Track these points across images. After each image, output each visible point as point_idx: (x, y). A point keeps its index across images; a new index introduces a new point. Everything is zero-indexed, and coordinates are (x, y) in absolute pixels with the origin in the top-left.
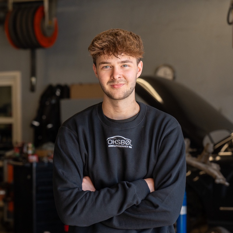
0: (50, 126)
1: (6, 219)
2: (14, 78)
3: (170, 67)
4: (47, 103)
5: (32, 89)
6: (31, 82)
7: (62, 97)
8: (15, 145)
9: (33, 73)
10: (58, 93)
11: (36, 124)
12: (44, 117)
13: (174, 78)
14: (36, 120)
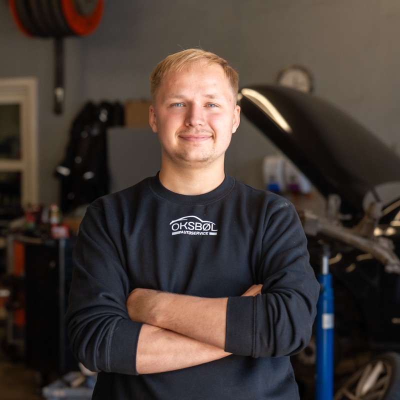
0: (89, 175)
1: (11, 340)
2: (25, 90)
3: (304, 70)
4: (84, 135)
5: (58, 109)
6: (55, 97)
7: (110, 123)
8: (27, 210)
9: (59, 81)
10: (103, 117)
11: (64, 171)
12: (78, 160)
13: (311, 89)
14: (64, 164)
